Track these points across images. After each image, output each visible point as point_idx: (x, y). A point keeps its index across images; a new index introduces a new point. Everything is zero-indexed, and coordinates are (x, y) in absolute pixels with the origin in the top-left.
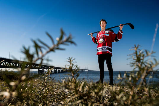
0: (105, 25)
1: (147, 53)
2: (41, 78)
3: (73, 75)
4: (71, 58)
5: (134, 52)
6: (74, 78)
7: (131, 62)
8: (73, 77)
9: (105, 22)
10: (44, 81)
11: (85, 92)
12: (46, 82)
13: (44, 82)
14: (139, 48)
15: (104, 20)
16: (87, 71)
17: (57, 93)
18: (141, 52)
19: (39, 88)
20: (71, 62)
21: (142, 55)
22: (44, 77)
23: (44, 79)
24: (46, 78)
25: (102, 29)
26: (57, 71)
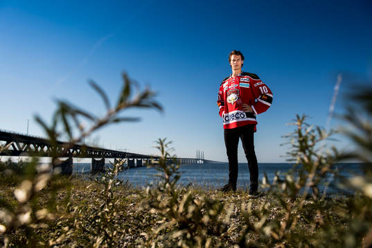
0: (240, 63)
1: (320, 132)
2: (99, 182)
3: (167, 177)
4: (164, 140)
5: (295, 130)
6: (170, 184)
7: (289, 151)
8: (168, 181)
9: (239, 57)
10: (107, 187)
11: (189, 216)
12: (110, 191)
13: (106, 190)
14: (306, 121)
15: (237, 53)
16: (201, 162)
17: (134, 212)
18: (309, 130)
19: (94, 203)
20: (163, 148)
21: (310, 138)
22: (106, 180)
23: (106, 184)
24: (111, 181)
25: (234, 72)
26: (136, 162)
